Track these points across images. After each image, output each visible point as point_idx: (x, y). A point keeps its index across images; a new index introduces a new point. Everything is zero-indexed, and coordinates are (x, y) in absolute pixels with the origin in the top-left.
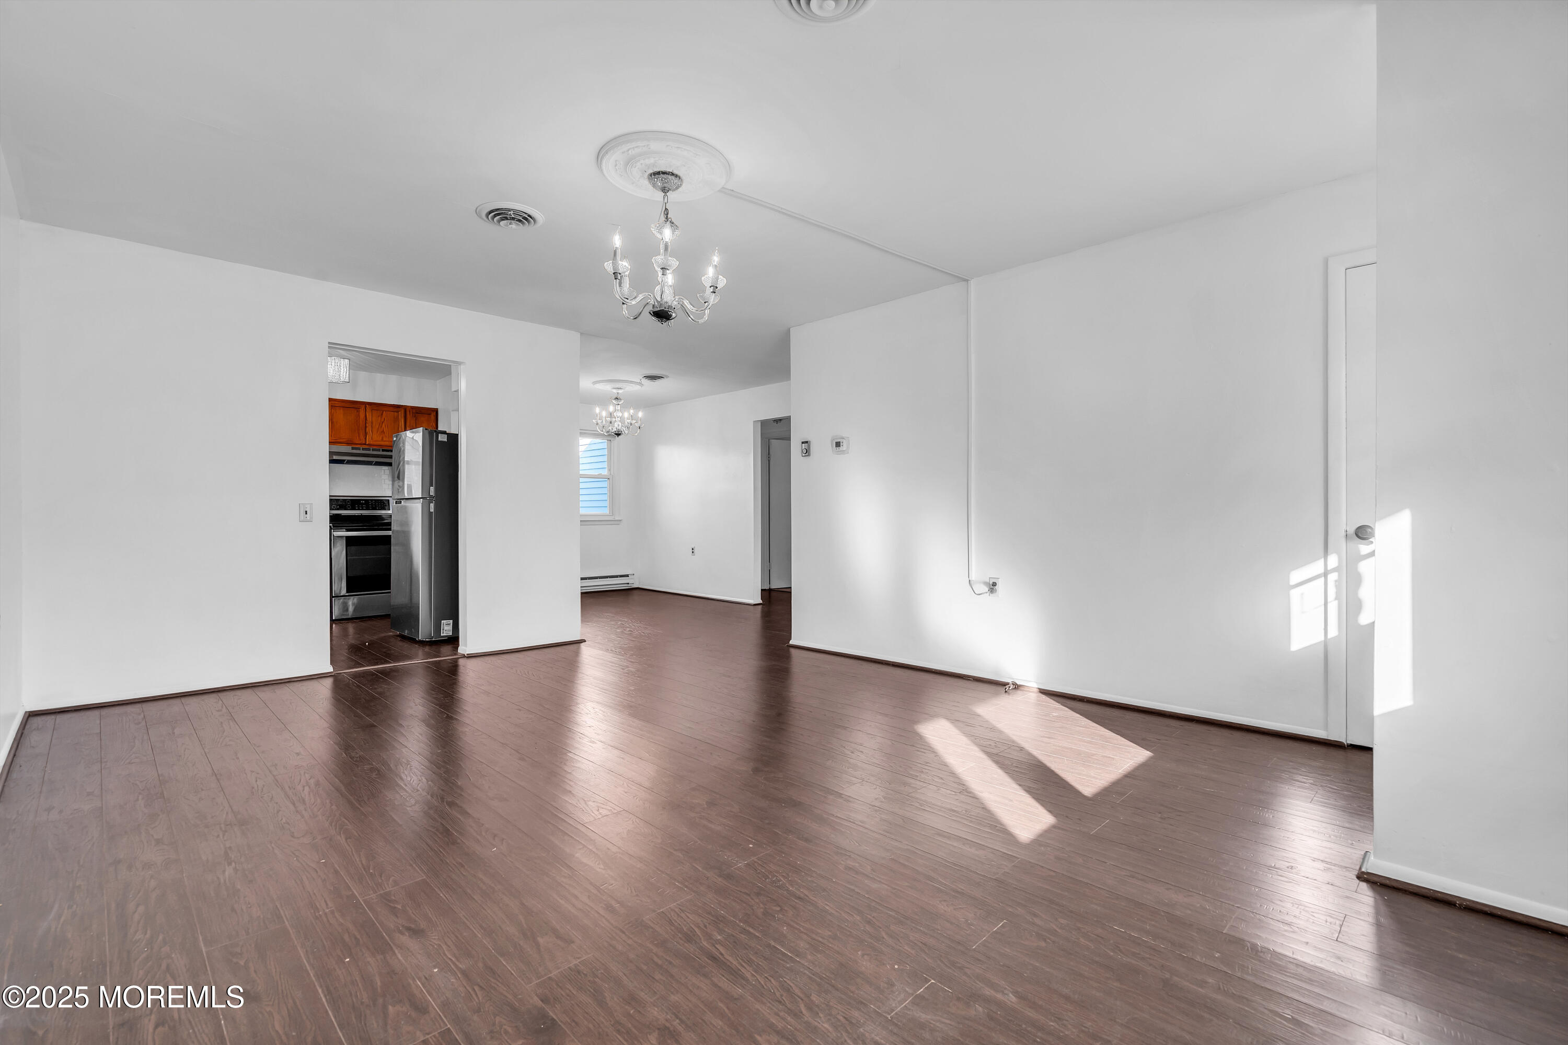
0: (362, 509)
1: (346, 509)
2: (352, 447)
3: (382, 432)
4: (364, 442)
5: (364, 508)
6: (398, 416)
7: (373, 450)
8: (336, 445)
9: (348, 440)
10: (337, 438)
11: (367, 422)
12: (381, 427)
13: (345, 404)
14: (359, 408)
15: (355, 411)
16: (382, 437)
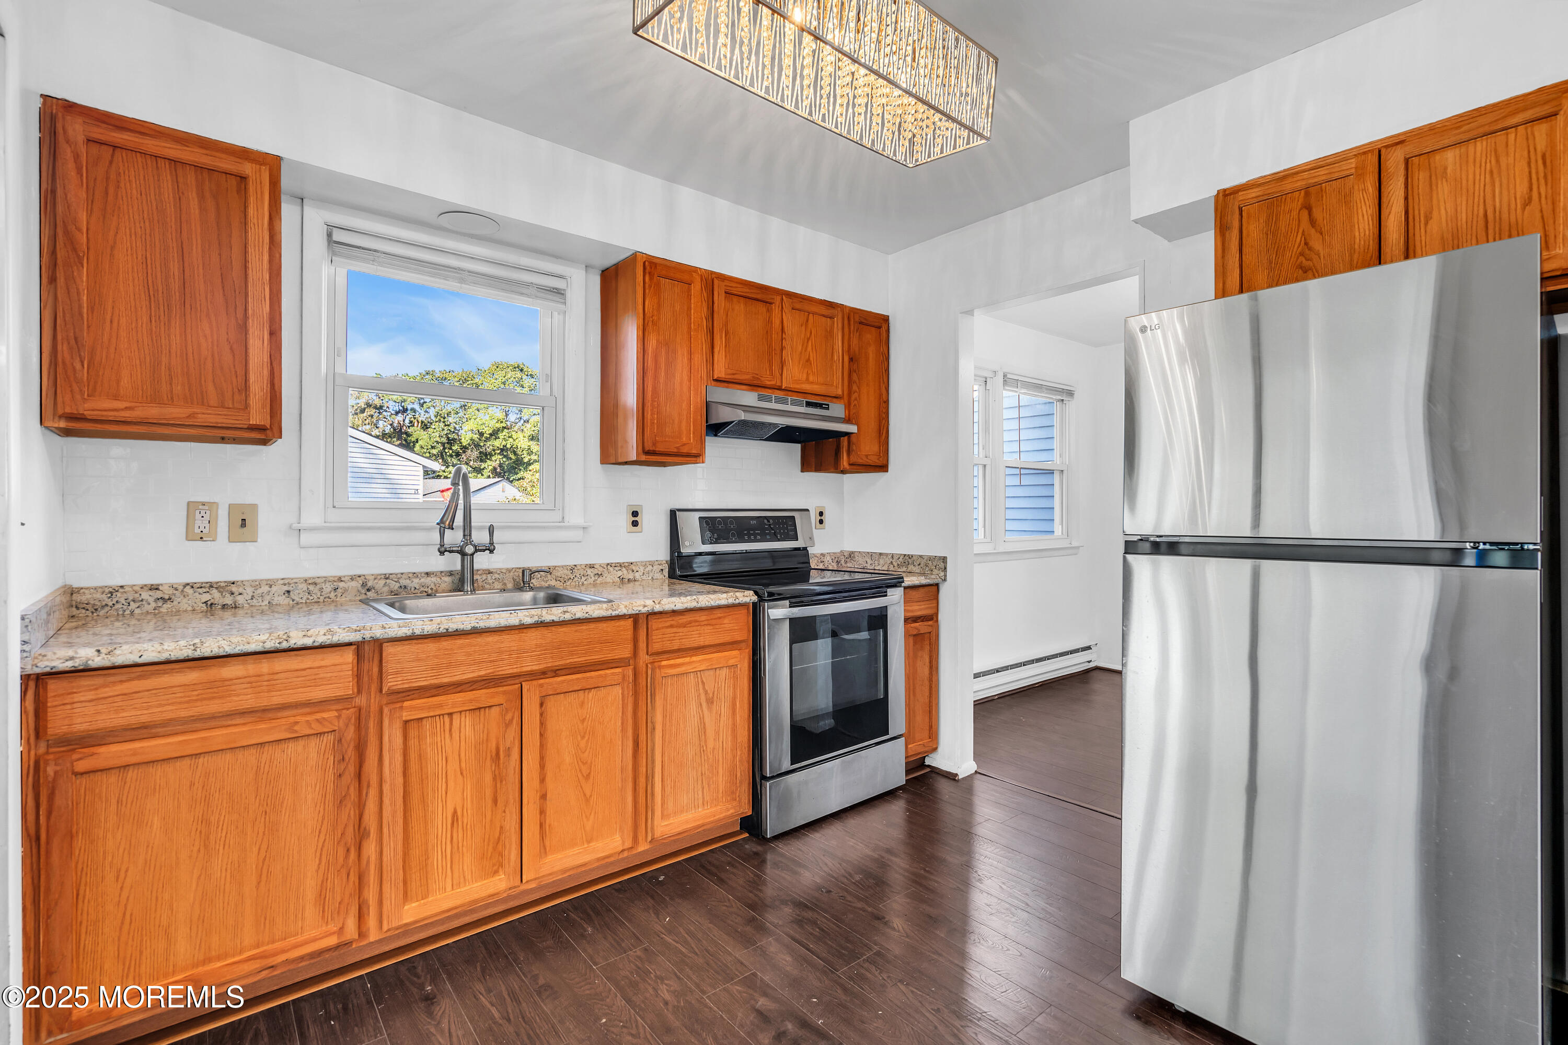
1: (728, 542)
2: (759, 395)
3: (807, 361)
4: (778, 383)
6: (832, 327)
7: (793, 402)
8: (731, 388)
9: (753, 377)
10: (735, 372)
11: (784, 336)
12: (806, 351)
13: (748, 290)
14: (771, 303)
15: (765, 310)
16: (808, 374)
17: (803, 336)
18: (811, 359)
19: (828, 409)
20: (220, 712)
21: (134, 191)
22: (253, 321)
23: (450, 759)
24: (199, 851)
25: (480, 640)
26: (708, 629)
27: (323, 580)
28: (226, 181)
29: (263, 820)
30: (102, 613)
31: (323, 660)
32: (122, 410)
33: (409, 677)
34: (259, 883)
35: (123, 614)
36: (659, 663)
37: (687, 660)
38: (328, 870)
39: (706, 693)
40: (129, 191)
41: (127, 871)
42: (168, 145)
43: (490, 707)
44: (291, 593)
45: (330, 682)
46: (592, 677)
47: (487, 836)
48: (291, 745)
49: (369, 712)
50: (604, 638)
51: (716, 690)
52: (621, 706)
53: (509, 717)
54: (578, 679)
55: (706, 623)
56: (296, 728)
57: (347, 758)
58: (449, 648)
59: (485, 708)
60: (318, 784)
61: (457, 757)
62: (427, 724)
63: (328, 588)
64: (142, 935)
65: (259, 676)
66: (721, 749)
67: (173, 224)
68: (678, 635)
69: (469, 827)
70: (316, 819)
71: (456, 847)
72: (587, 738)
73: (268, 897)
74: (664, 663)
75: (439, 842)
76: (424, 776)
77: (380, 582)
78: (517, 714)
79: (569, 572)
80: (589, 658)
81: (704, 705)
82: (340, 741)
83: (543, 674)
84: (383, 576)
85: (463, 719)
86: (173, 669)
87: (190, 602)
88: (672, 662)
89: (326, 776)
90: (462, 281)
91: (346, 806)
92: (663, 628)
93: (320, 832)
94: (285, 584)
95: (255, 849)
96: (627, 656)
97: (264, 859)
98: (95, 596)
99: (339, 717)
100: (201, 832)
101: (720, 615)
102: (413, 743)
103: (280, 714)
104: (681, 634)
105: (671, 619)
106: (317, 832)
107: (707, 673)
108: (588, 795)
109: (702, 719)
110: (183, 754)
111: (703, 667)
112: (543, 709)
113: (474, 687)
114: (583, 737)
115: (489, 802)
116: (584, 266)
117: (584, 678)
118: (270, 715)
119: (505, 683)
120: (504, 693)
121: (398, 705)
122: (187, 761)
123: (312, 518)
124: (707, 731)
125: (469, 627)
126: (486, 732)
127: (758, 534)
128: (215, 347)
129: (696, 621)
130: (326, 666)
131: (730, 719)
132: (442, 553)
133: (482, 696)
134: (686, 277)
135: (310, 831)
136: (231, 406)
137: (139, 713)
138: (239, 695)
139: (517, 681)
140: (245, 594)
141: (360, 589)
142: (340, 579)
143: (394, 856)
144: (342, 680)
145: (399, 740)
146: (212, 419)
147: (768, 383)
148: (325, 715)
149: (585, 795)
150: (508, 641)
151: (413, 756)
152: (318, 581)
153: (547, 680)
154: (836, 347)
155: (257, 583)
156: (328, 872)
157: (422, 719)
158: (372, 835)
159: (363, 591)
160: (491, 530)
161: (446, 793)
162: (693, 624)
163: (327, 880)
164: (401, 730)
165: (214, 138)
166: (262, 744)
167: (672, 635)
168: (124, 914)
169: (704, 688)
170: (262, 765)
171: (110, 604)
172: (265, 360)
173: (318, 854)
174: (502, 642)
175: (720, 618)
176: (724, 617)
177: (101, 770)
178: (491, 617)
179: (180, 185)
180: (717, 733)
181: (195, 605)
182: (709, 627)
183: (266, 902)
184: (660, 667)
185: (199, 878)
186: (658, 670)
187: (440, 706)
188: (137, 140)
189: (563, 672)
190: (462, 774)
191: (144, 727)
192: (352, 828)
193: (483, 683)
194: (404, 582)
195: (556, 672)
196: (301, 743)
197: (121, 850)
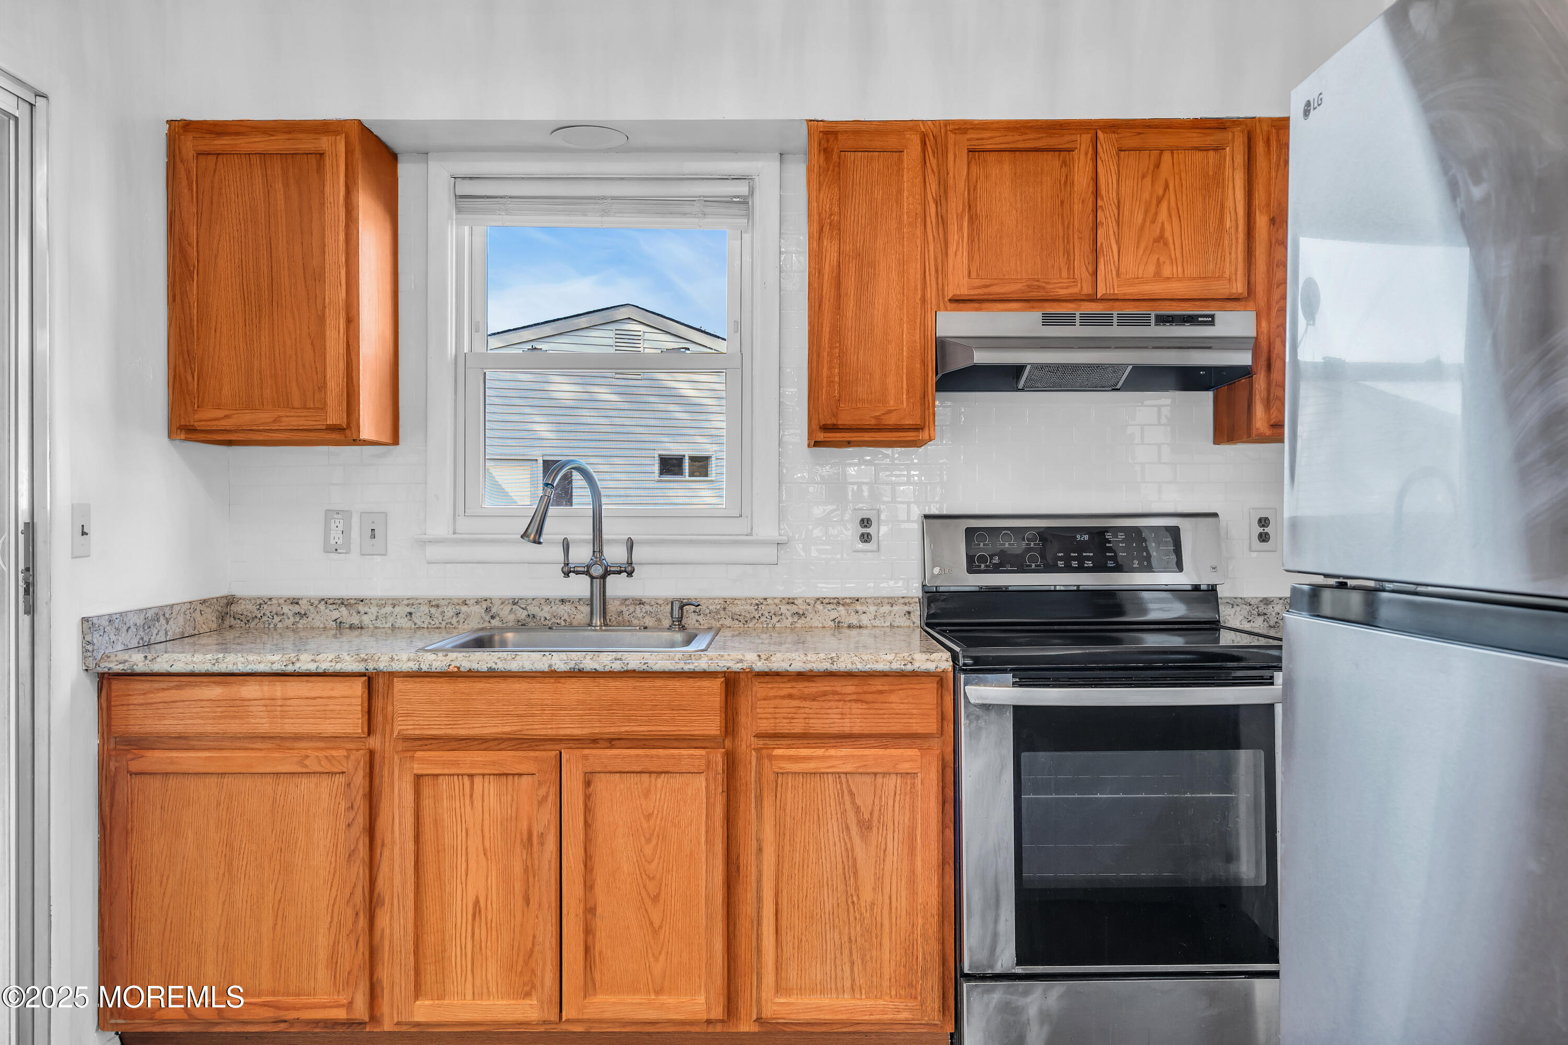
0: (1081, 569)
1: (1022, 569)
2: (1045, 316)
3: (1157, 240)
4: (1087, 290)
5: (1089, 564)
6: (1220, 167)
7: (1125, 320)
8: (987, 310)
9: (1029, 286)
10: (987, 282)
11: (1100, 203)
12: (1153, 222)
13: (1017, 137)
14: (1070, 150)
15: (1057, 163)
16: (1159, 265)
17: (1146, 196)
18: (1168, 234)
19: (1212, 323)
20: (241, 733)
21: (233, 196)
22: (329, 310)
23: (471, 832)
24: (224, 875)
25: (503, 685)
26: (857, 708)
27: (446, 602)
28: (308, 162)
29: (278, 857)
30: (252, 624)
31: (332, 689)
32: (222, 418)
33: (421, 723)
34: (275, 925)
35: (268, 628)
36: (770, 751)
37: (820, 752)
38: (340, 931)
39: (858, 810)
40: (228, 195)
41: (168, 878)
42: (257, 140)
43: (520, 775)
44: (413, 615)
45: (339, 716)
46: (658, 757)
47: (516, 944)
48: (304, 780)
49: (384, 758)
50: (677, 703)
51: (877, 808)
52: (704, 806)
53: (542, 792)
54: (637, 756)
55: (854, 697)
56: (307, 762)
57: (356, 807)
58: (466, 691)
59: (514, 775)
60: (330, 830)
61: (479, 832)
62: (443, 782)
63: (450, 612)
64: (179, 947)
65: (273, 699)
66: (886, 907)
67: (263, 220)
68: (803, 711)
69: (494, 925)
70: (328, 870)
71: (478, 947)
72: (654, 842)
73: (283, 943)
74: (777, 752)
75: (458, 935)
76: (440, 848)
77: (505, 608)
78: (553, 791)
79: (752, 608)
80: (654, 728)
81: (854, 830)
82: (349, 785)
83: (594, 741)
84: (511, 601)
85: (486, 785)
86: (202, 682)
87: (322, 619)
88: (792, 752)
89: (338, 823)
90: (605, 213)
91: (355, 862)
92: (775, 697)
93: (332, 886)
94: (408, 605)
95: (272, 887)
96: (713, 732)
97: (280, 901)
98: (247, 606)
99: (347, 757)
100: (225, 855)
101: (880, 688)
102: (427, 803)
103: (297, 745)
104: (807, 711)
105: (789, 685)
106: (329, 883)
107: (858, 779)
108: (657, 924)
109: (849, 851)
110: (208, 771)
111: (848, 768)
112: (591, 789)
113: (502, 746)
114: (649, 841)
115: (519, 902)
116: (777, 155)
117: (647, 756)
118: (288, 744)
119: (542, 747)
120: (536, 759)
121: (409, 754)
122: (214, 779)
123: (440, 528)
124: (861, 873)
125: (484, 668)
126: (514, 806)
127: (1088, 558)
128: (298, 344)
129: (835, 693)
130: (335, 698)
131: (905, 862)
132: (567, 574)
133: (509, 759)
134: (892, 142)
135: (322, 882)
136: (312, 406)
137: (176, 722)
138: (255, 718)
139: (557, 747)
140: (370, 614)
141: (483, 615)
142: (465, 603)
143: (404, 936)
144: (351, 716)
145: (409, 797)
146: (295, 422)
147: (1062, 292)
148: (334, 753)
149: (651, 924)
150: (540, 692)
151: (427, 821)
152: (442, 603)
153: (594, 751)
154: (1229, 203)
155: (383, 602)
156: (340, 934)
157: (437, 775)
158: (386, 905)
159: (487, 618)
160: (630, 544)
161: (467, 875)
162: (830, 697)
163: (339, 942)
164: (412, 785)
165: (297, 119)
166: (278, 774)
167: (793, 710)
168: (166, 920)
169: (853, 802)
170: (278, 797)
171: (259, 616)
172: (341, 352)
173: (330, 909)
174: (532, 693)
175: (881, 692)
176: (892, 691)
177: (151, 774)
178: (518, 658)
179: (269, 178)
180: (879, 878)
181: (326, 622)
182: (859, 705)
183: (281, 947)
184: (770, 757)
185: (224, 903)
186: (766, 761)
187: (456, 763)
188: (232, 142)
189: (622, 743)
190: (485, 854)
191: (180, 737)
192: (361, 889)
193: (514, 743)
194: (533, 609)
195: (612, 742)
196: (314, 779)
197: (164, 856)
